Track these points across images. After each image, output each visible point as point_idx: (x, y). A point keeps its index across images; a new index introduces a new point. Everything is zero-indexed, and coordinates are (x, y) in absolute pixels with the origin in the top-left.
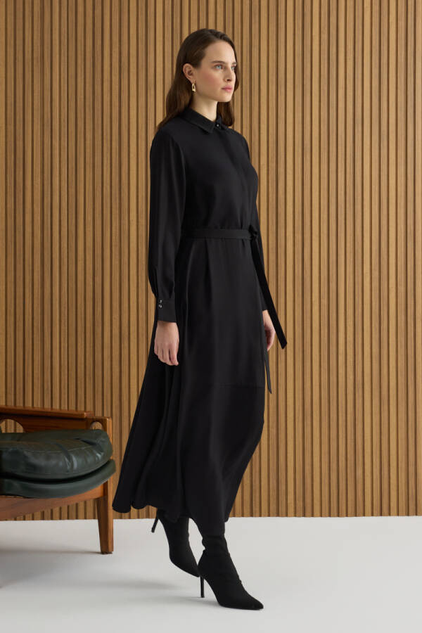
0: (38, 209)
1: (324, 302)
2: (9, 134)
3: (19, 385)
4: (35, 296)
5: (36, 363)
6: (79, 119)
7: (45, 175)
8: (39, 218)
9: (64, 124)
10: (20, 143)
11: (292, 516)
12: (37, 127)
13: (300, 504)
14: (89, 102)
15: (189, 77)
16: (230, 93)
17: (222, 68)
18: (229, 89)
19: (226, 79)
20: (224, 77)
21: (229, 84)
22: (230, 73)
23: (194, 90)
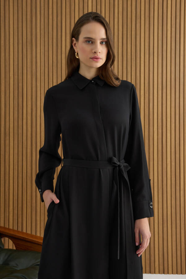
0: (29, 118)
1: (173, 164)
2: (15, 80)
3: (20, 205)
4: (28, 161)
5: (28, 194)
6: (50, 72)
7: (33, 100)
8: (30, 122)
9: (42, 75)
10: (20, 85)
11: (157, 274)
12: (29, 77)
13: (161, 267)
14: (55, 64)
15: (74, 47)
16: (97, 62)
17: (92, 43)
18: (96, 59)
19: (93, 51)
20: (92, 50)
21: (96, 55)
22: (96, 47)
23: (77, 57)
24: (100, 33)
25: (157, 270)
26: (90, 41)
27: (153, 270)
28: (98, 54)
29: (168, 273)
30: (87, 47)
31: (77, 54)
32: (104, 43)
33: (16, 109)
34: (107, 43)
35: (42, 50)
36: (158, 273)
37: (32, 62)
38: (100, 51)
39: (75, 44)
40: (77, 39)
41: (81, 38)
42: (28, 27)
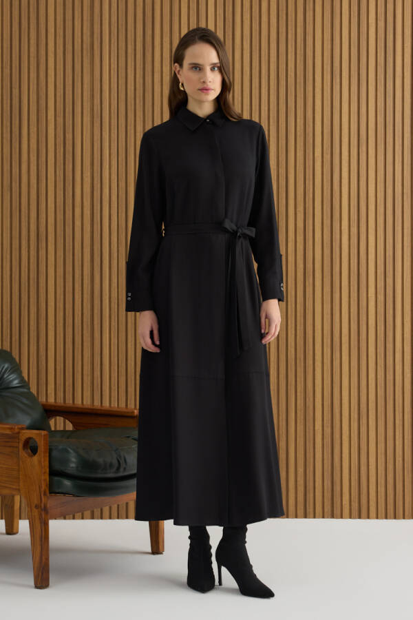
11: (347, 518)
15: (178, 76)
16: (207, 94)
17: (200, 70)
18: (205, 90)
19: (202, 80)
20: (200, 79)
21: (205, 86)
22: (205, 75)
23: (182, 89)
24: (209, 55)
25: (346, 511)
26: (197, 67)
27: (337, 511)
28: (209, 84)
29: (368, 518)
30: (194, 76)
31: (182, 84)
32: (216, 69)
33: (60, 185)
34: (221, 68)
35: (114, 66)
36: (348, 516)
37: (92, 90)
38: (210, 80)
39: (179, 71)
40: (181, 65)
41: (186, 63)
42: (85, 18)
